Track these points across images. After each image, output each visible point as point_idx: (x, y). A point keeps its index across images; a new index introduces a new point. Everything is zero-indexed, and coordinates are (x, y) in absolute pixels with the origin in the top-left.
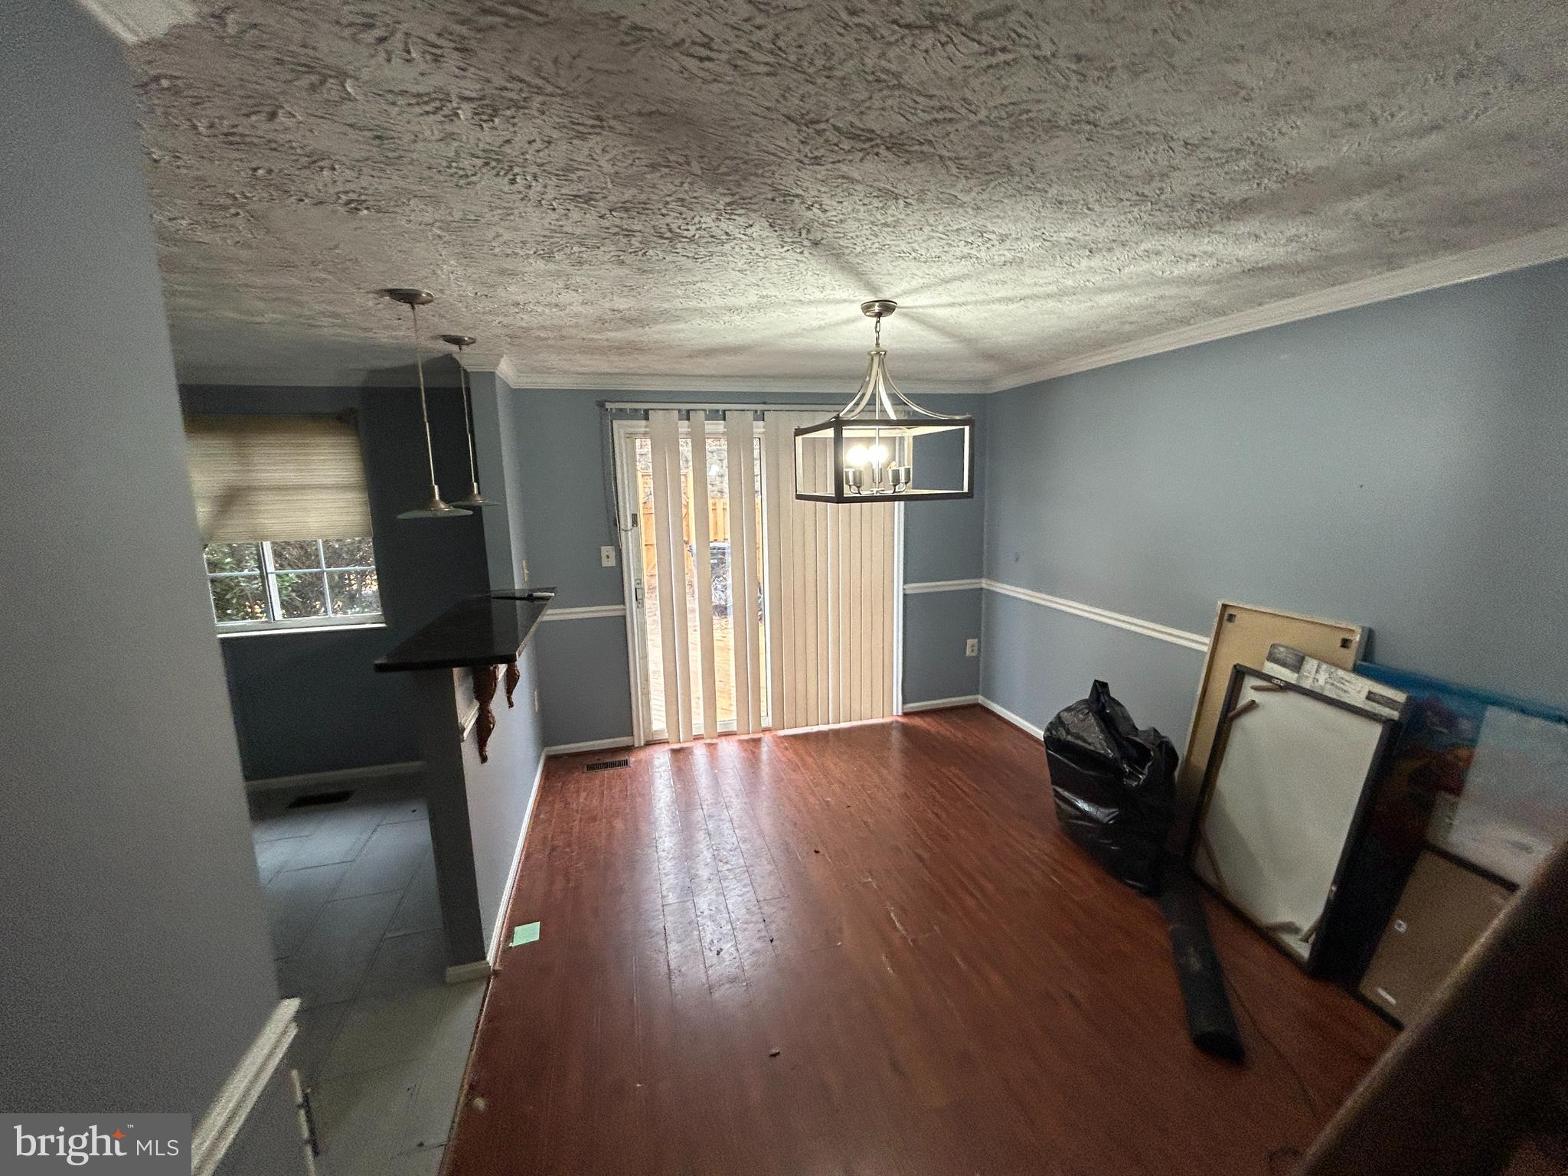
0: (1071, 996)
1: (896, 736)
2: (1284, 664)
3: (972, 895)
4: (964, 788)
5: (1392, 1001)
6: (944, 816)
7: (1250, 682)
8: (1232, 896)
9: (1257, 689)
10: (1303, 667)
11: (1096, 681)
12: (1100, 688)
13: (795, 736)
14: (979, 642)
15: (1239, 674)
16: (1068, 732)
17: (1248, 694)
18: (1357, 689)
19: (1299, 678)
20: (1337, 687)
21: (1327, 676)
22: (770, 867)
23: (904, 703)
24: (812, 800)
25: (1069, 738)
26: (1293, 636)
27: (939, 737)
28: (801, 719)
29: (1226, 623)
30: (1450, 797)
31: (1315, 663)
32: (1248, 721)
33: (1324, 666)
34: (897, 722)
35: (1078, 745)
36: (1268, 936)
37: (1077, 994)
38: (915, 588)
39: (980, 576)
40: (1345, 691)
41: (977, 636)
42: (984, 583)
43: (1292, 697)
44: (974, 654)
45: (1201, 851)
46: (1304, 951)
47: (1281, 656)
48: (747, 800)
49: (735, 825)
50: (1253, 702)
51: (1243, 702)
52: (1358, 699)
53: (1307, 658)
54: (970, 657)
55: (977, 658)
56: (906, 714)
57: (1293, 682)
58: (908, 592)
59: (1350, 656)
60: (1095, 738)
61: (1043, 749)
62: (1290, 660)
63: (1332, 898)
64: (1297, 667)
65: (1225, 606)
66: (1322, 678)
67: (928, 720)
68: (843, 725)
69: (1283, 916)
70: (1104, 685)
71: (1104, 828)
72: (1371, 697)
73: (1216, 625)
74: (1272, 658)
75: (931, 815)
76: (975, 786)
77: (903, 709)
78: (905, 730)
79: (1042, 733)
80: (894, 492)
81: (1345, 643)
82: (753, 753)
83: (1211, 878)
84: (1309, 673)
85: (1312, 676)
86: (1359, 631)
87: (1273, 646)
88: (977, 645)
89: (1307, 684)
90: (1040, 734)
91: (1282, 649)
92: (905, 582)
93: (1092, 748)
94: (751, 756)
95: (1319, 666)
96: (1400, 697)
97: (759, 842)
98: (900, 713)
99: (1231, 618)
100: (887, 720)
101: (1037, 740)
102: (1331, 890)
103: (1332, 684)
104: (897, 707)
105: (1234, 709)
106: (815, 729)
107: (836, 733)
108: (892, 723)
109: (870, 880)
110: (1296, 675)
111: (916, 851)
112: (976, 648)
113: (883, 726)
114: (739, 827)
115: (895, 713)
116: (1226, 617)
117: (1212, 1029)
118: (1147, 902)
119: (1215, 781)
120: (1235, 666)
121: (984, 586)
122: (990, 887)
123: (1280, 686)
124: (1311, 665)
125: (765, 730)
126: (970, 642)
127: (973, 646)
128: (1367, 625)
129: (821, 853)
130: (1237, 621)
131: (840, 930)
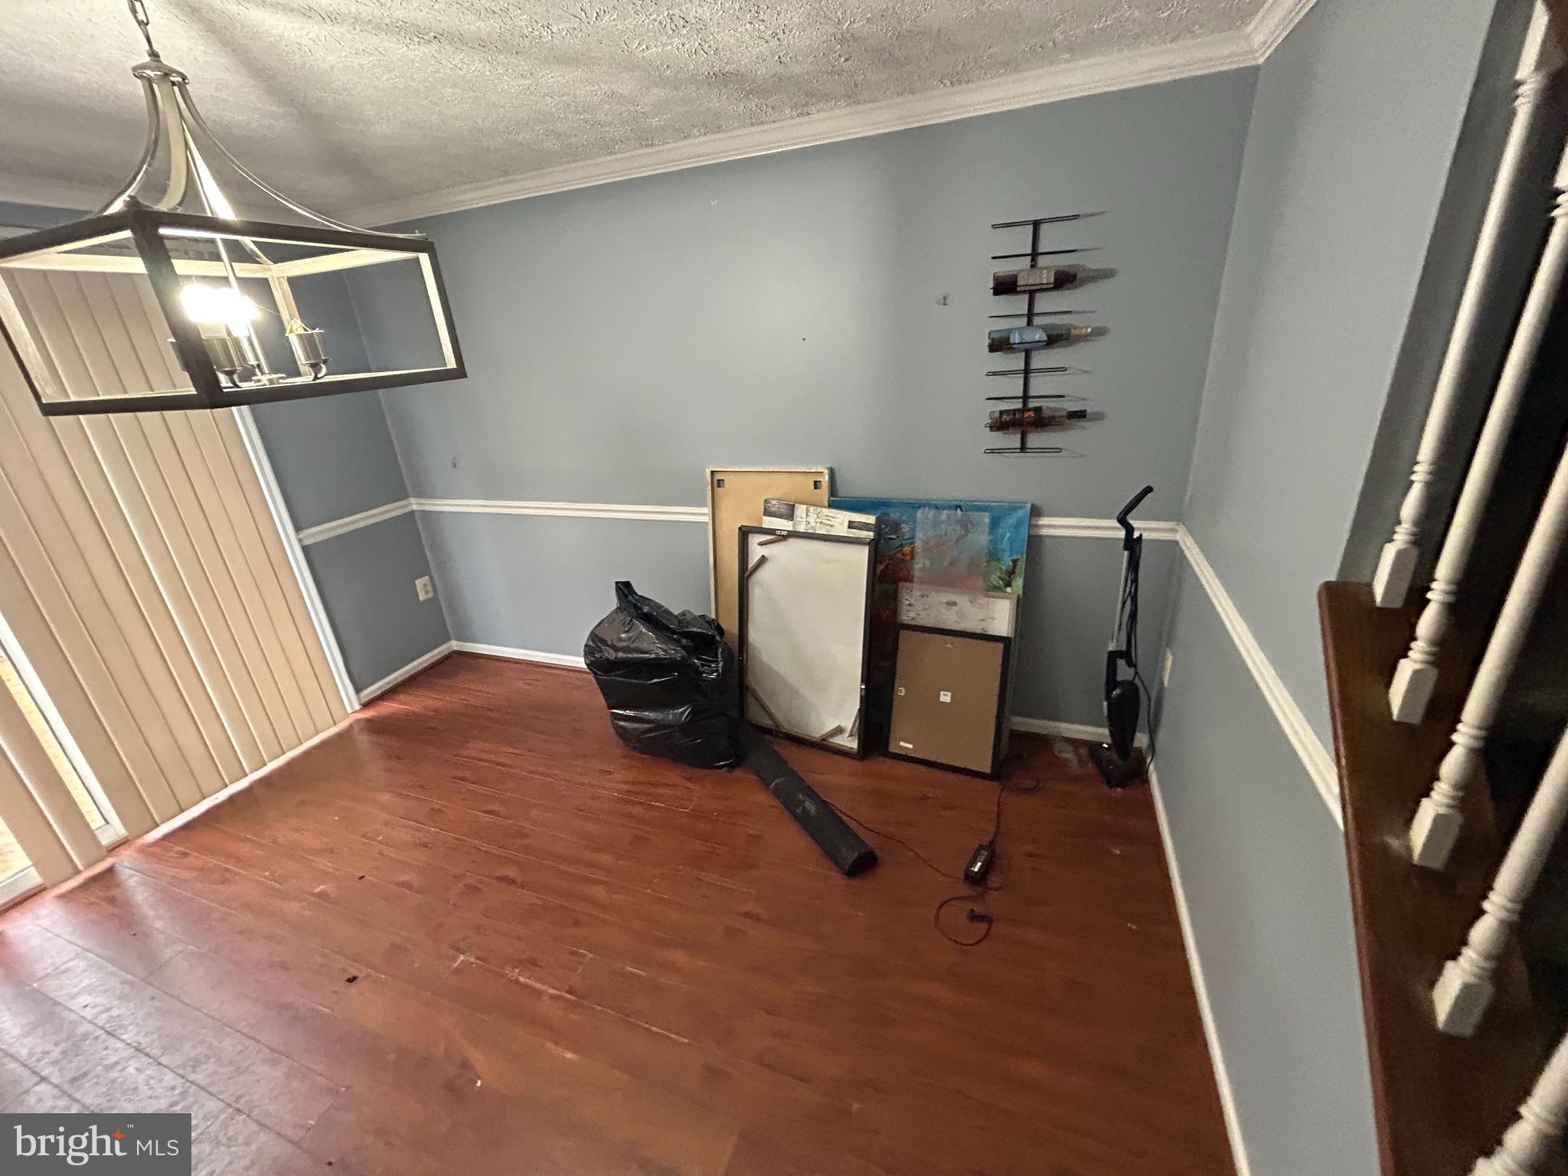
0: (746, 915)
1: (364, 740)
2: (780, 516)
3: (595, 882)
4: (503, 760)
5: (910, 746)
6: (502, 810)
7: (754, 540)
8: (787, 728)
9: (761, 544)
10: (795, 514)
11: (617, 583)
12: (624, 589)
13: (187, 827)
14: (431, 578)
15: (744, 533)
16: (616, 649)
17: (756, 552)
18: (840, 521)
19: (794, 526)
20: (825, 524)
21: (816, 516)
22: (278, 1073)
23: (358, 691)
24: (292, 907)
25: (621, 655)
26: (779, 489)
27: (431, 713)
28: (183, 792)
29: (719, 490)
30: (907, 585)
31: (804, 507)
32: (762, 575)
33: (812, 509)
34: (358, 721)
35: (635, 658)
36: (822, 746)
37: (749, 907)
38: (317, 533)
39: (403, 495)
40: (832, 526)
41: (425, 571)
42: (414, 504)
43: (793, 543)
44: (431, 595)
45: (751, 700)
46: (853, 744)
47: (774, 509)
48: (150, 991)
49: (155, 1052)
50: (763, 556)
51: (753, 561)
52: (842, 530)
53: (797, 505)
54: (426, 601)
55: (435, 600)
56: (366, 705)
57: (791, 529)
58: (307, 542)
59: (824, 493)
60: (653, 646)
61: (591, 677)
62: (784, 510)
63: (863, 693)
64: (790, 516)
65: (713, 473)
66: (812, 519)
67: (402, 697)
68: (272, 766)
69: (830, 725)
70: (627, 584)
71: (685, 728)
72: (852, 525)
73: (710, 493)
74: (768, 513)
75: (485, 818)
76: (510, 750)
77: (359, 699)
78: (375, 727)
79: (582, 660)
80: (316, 378)
81: (817, 485)
82: (112, 901)
83: (766, 722)
84: (802, 518)
85: (804, 520)
86: (826, 471)
87: (766, 501)
88: (429, 583)
89: (802, 528)
90: (580, 662)
91: (774, 502)
92: (298, 529)
93: (653, 656)
94: (110, 909)
95: (807, 510)
96: (871, 519)
97: (229, 1046)
98: (357, 707)
99: (720, 483)
100: (343, 725)
101: (580, 671)
102: (862, 689)
103: (821, 523)
104: (350, 702)
105: (747, 570)
106: (223, 795)
107: (266, 782)
108: (351, 726)
109: (462, 957)
110: (791, 523)
111: (497, 874)
112: (430, 588)
113: (340, 736)
114: (165, 1050)
115: (349, 711)
116: (715, 482)
117: (856, 855)
118: (738, 773)
119: (747, 638)
120: (740, 528)
121: (415, 507)
122: (604, 858)
123: (783, 536)
124: (801, 510)
125: (113, 849)
126: (419, 583)
127: (425, 585)
128: (829, 466)
129: (360, 975)
130: (726, 482)
131: (465, 1065)
